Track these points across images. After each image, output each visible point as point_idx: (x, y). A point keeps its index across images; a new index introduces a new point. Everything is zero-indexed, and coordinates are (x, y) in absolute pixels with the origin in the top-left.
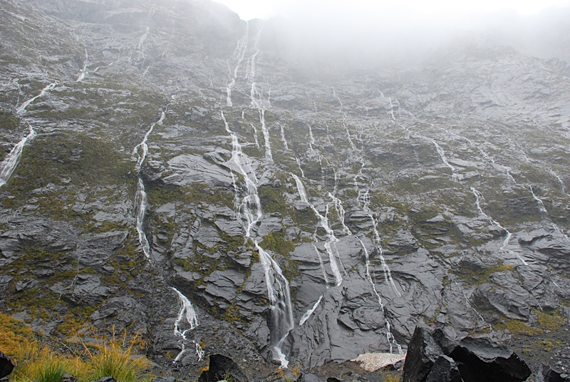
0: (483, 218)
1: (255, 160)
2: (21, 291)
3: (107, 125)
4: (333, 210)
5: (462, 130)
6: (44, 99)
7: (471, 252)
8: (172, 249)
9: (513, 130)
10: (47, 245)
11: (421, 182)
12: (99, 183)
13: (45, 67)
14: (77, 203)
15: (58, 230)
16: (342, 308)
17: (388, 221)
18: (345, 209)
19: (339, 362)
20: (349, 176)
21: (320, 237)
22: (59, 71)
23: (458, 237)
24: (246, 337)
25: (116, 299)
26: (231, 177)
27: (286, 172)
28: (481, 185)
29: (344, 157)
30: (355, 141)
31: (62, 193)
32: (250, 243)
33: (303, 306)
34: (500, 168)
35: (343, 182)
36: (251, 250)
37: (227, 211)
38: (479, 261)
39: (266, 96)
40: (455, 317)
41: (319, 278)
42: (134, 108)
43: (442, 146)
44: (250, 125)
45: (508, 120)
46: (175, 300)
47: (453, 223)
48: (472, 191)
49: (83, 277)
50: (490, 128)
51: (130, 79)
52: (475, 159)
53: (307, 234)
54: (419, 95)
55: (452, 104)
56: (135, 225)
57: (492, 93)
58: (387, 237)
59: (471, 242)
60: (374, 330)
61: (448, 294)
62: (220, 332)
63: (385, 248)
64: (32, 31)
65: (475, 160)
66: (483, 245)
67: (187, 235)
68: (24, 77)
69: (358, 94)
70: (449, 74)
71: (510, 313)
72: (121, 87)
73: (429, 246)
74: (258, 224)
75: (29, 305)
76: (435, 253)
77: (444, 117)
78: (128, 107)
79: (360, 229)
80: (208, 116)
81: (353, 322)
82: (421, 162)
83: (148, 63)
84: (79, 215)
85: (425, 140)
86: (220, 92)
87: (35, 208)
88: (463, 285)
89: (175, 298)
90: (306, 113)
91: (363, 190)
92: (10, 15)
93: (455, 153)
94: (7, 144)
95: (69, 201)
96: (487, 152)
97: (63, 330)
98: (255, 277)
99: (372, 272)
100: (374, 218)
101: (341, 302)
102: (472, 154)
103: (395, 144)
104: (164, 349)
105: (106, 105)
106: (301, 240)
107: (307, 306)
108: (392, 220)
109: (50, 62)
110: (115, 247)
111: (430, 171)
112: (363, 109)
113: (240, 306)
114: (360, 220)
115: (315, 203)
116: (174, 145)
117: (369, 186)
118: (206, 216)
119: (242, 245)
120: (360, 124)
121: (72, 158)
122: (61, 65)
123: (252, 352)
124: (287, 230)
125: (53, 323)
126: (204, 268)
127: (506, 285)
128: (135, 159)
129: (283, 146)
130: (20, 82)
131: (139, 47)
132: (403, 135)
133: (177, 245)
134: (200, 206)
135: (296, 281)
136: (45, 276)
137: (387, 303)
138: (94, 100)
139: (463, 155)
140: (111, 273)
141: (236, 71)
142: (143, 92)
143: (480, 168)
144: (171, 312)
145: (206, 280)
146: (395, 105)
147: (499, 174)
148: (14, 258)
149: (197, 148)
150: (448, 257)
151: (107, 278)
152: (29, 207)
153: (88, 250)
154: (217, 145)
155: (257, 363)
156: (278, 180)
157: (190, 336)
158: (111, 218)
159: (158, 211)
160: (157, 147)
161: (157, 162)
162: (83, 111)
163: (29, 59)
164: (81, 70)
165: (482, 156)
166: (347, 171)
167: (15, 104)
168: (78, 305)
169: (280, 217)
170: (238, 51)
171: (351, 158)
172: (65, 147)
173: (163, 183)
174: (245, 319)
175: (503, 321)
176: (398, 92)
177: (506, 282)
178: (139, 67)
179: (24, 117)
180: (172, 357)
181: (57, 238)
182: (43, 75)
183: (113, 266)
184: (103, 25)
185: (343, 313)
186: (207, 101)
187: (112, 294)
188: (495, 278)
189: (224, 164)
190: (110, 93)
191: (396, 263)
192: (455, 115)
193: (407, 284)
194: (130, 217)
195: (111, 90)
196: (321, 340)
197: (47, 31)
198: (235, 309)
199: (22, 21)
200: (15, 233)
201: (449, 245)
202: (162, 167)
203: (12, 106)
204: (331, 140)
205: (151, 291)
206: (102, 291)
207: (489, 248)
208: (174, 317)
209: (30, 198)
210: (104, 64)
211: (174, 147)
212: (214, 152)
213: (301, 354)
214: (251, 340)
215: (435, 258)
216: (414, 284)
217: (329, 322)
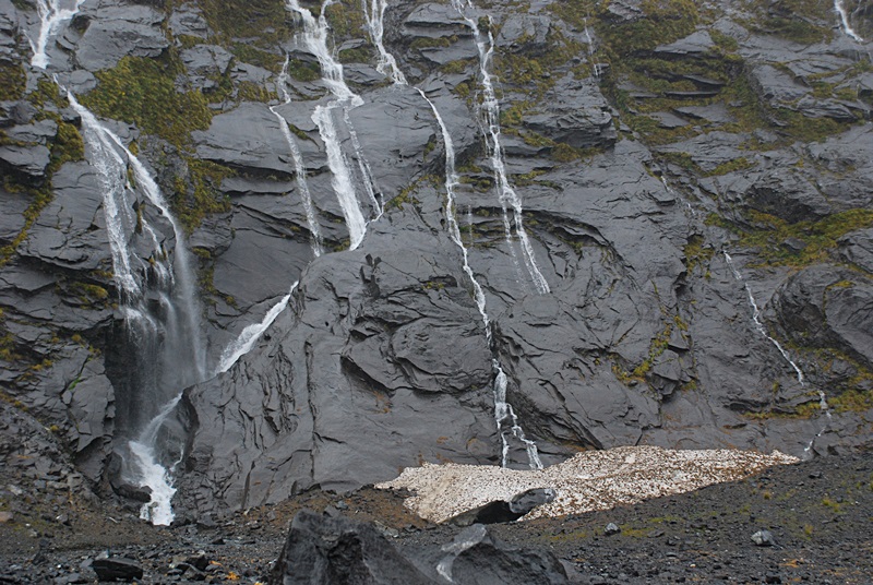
0: (847, 46)
16: (359, 321)
17: (527, 48)
19: (340, 491)
21: (300, 86)
24: (29, 411)
32: (46, 90)
33: (231, 311)
36: (50, 116)
38: (811, 191)
40: (711, 363)
41: (289, 223)
47: (740, 63)
53: (254, 73)
58: (521, 97)
59: (786, 124)
60: (457, 393)
61: (699, 290)
63: (511, 136)
66: (831, 140)
73: (653, 135)
74: (79, 23)
76: (669, 158)
79: (433, 66)
81: (390, 368)
88: (753, 265)
98: (67, 213)
99: (461, 211)
100: (484, 31)
101: (356, 303)
106: (234, 93)
107: (245, 311)
108: (540, 40)
113: (11, 309)
114: (436, 35)
119: (16, 95)
123: (46, 462)
124: (187, 55)
135: (212, 228)
137: (502, 309)
155: (60, 499)
169: (159, 5)
174: (25, 350)
175: (864, 384)
185: (362, 337)
188: (853, 248)
191: (542, 183)
193: (572, 257)
196: (285, 419)
201: (720, 135)
207: (851, 148)
213: (217, 465)
214: (47, 420)
215: (671, 175)
216: (593, 255)
217: (315, 366)
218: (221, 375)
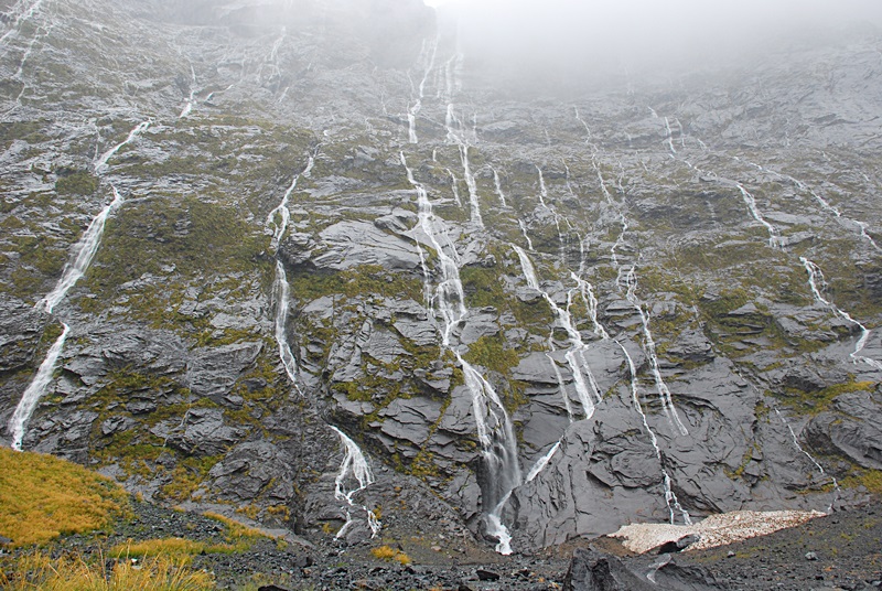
0: (821, 307)
1: (454, 226)
2: (110, 435)
3: (227, 182)
4: (578, 301)
5: (786, 165)
6: (133, 146)
7: (801, 360)
8: (329, 368)
9: (871, 160)
10: (143, 367)
11: (718, 251)
12: (217, 271)
13: (134, 97)
14: (186, 301)
15: (159, 343)
16: (594, 453)
17: (666, 316)
18: (598, 298)
19: (590, 538)
20: (604, 245)
21: (559, 343)
22: (154, 103)
23: (782, 336)
24: (445, 500)
25: (246, 445)
26: (418, 254)
27: (503, 243)
28: (819, 254)
29: (596, 215)
30: (612, 190)
31: (163, 288)
32: (449, 355)
33: (533, 451)
34: (849, 223)
35: (594, 255)
36: (450, 366)
37: (413, 306)
38: (815, 376)
39: (470, 124)
40: (775, 466)
41: (557, 408)
42: (266, 153)
43: (752, 192)
44: (445, 171)
45: (863, 145)
46: (336, 444)
47: (771, 317)
48: (802, 263)
49: (198, 413)
50: (833, 160)
51: (259, 108)
52: (807, 211)
53: (538, 338)
54: (713, 112)
55: (769, 124)
56: (274, 332)
57: (835, 101)
58: (665, 340)
59: (798, 345)
60: (645, 487)
61: (765, 429)
62: (404, 493)
63: (662, 358)
64: (114, 44)
65: (808, 213)
66: (821, 351)
67: (351, 345)
68: (103, 115)
69: (615, 114)
70: (762, 74)
71: (868, 460)
72: (246, 122)
73: (732, 354)
74: (462, 325)
75: (122, 455)
76: (742, 364)
77: (756, 145)
78: (257, 152)
79: (621, 328)
80: (379, 160)
81: (611, 476)
82: (719, 220)
83: (285, 82)
84: (189, 320)
85: (724, 184)
86: (397, 121)
87: (126, 310)
88: (790, 415)
89: (335, 443)
90: (533, 148)
91: (626, 266)
92: (81, 23)
93: (774, 202)
94: (83, 217)
95: (173, 300)
96: (827, 200)
97: (172, 492)
98: (458, 408)
99: (641, 397)
100: (644, 311)
101: (592, 445)
102: (801, 203)
103: (675, 192)
104: (320, 520)
105: (226, 150)
106: (529, 348)
107: (539, 451)
108: (672, 312)
109: (140, 90)
110: (243, 366)
111: (733, 233)
112: (622, 138)
113: (436, 453)
114: (622, 314)
115: (549, 290)
116: (328, 207)
117: (636, 260)
118: (379, 316)
119: (436, 358)
120: (620, 162)
121: (176, 234)
122: (156, 94)
123: (453, 524)
124: (507, 333)
125: (156, 482)
126: (378, 396)
127: (861, 414)
128: (270, 232)
129: (500, 202)
130: (100, 123)
131: (272, 59)
132: (689, 176)
133: (337, 361)
134: (370, 300)
135: (521, 412)
136: (143, 412)
137: (665, 444)
138: (206, 144)
139: (788, 206)
140: (238, 406)
141: (421, 87)
142: (278, 129)
143: (816, 225)
144: (330, 464)
145: (382, 414)
146: (674, 130)
147: (848, 235)
148: (99, 386)
149: (364, 210)
150: (764, 370)
151: (232, 413)
152: (116, 310)
153: (204, 371)
154: (395, 204)
155: (460, 541)
156: (490, 256)
157: (358, 499)
158: (236, 322)
159: (307, 309)
160: (303, 212)
161: (304, 234)
162: (191, 161)
163: (109, 88)
164: (186, 99)
165: (819, 204)
166: (600, 238)
167: (92, 156)
168: (191, 455)
169: (494, 313)
170: (424, 55)
171: (605, 216)
172: (165, 217)
173: (315, 267)
174: (442, 472)
175: (855, 473)
176: (680, 109)
177: (861, 409)
178: (273, 89)
179: (106, 175)
180: (332, 532)
181: (158, 355)
182: (130, 110)
183: (241, 395)
184: (215, 27)
185: (596, 461)
186: (378, 136)
187: (240, 438)
188: (841, 404)
189: (405, 233)
190: (229, 132)
191: (679, 380)
192: (774, 141)
193: (698, 415)
194: (264, 320)
195: (232, 128)
196: (561, 503)
197: (134, 43)
198: (427, 457)
199: (98, 31)
200: (98, 350)
201: (766, 352)
202: (312, 241)
203: (88, 159)
204: (574, 189)
205: (298, 432)
206: (226, 433)
207: (832, 354)
208: (334, 471)
209: (118, 295)
210: (219, 88)
211: (328, 211)
212: (390, 215)
213: (530, 526)
214: (453, 505)
215: (743, 372)
216: (709, 415)
217: (574, 476)
218: (529, 482)
